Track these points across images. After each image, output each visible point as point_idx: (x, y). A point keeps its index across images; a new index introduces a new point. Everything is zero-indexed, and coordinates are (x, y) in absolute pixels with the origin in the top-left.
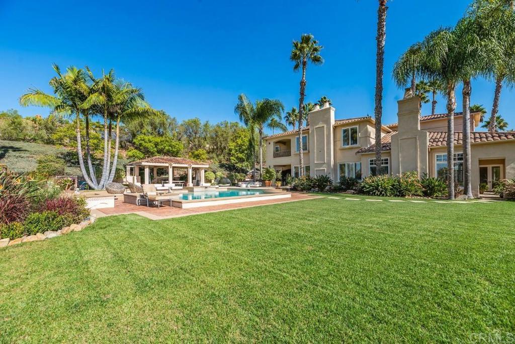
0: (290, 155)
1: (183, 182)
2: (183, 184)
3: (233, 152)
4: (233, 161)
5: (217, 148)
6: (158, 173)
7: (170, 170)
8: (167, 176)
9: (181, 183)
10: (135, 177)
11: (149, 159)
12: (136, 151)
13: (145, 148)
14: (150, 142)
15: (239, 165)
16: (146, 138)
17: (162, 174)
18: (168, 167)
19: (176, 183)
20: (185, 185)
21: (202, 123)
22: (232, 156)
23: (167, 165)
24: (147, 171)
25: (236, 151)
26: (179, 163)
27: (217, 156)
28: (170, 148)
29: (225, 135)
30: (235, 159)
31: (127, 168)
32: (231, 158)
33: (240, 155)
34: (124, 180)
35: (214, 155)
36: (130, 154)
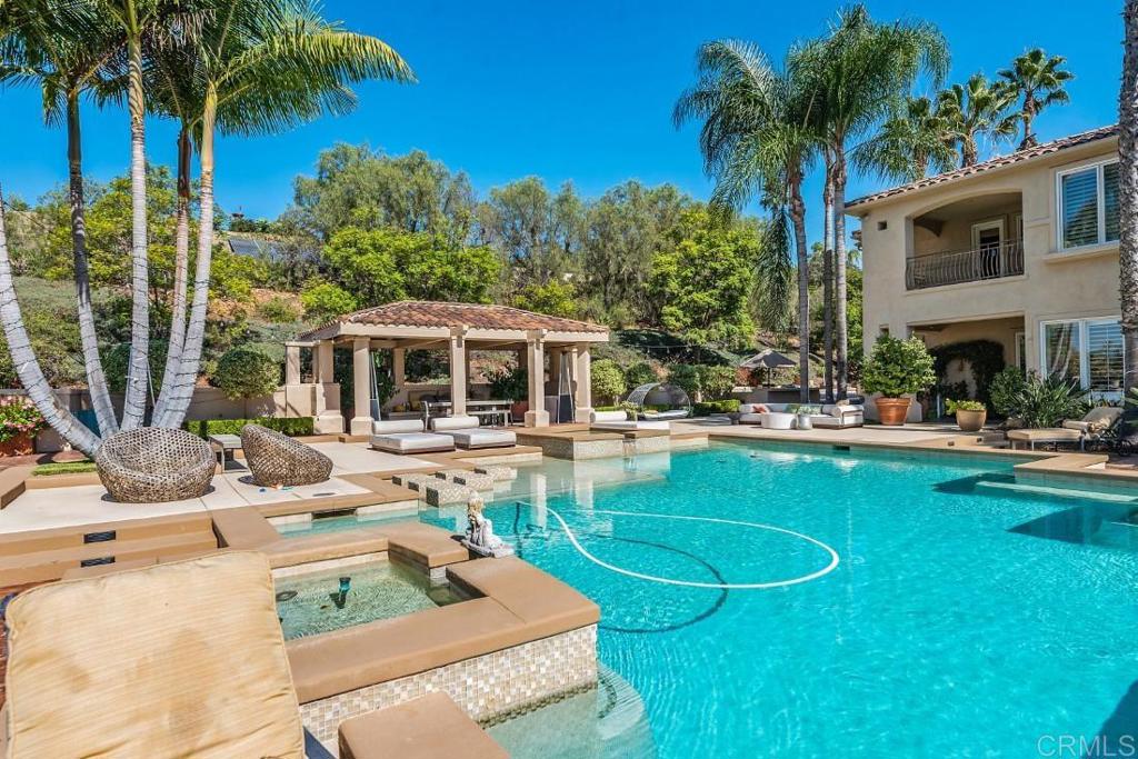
0: (1021, 271)
1: (507, 407)
2: (506, 412)
3: (673, 285)
4: (672, 321)
5: (607, 280)
6: (408, 370)
7: (458, 355)
8: (442, 381)
9: (500, 407)
10: (320, 388)
11: (373, 311)
12: (327, 287)
13: (361, 274)
14: (378, 248)
15: (698, 336)
16: (365, 238)
17: (426, 371)
18: (446, 343)
19: (483, 408)
20: (517, 417)
21: (552, 193)
22: (669, 303)
23: (444, 332)
24: (363, 361)
25: (684, 282)
26: (490, 324)
27: (607, 306)
28: (450, 269)
29: (633, 231)
30: (680, 313)
31: (290, 350)
32: (667, 309)
33: (702, 297)
34: (279, 399)
35: (595, 303)
36: (311, 298)
